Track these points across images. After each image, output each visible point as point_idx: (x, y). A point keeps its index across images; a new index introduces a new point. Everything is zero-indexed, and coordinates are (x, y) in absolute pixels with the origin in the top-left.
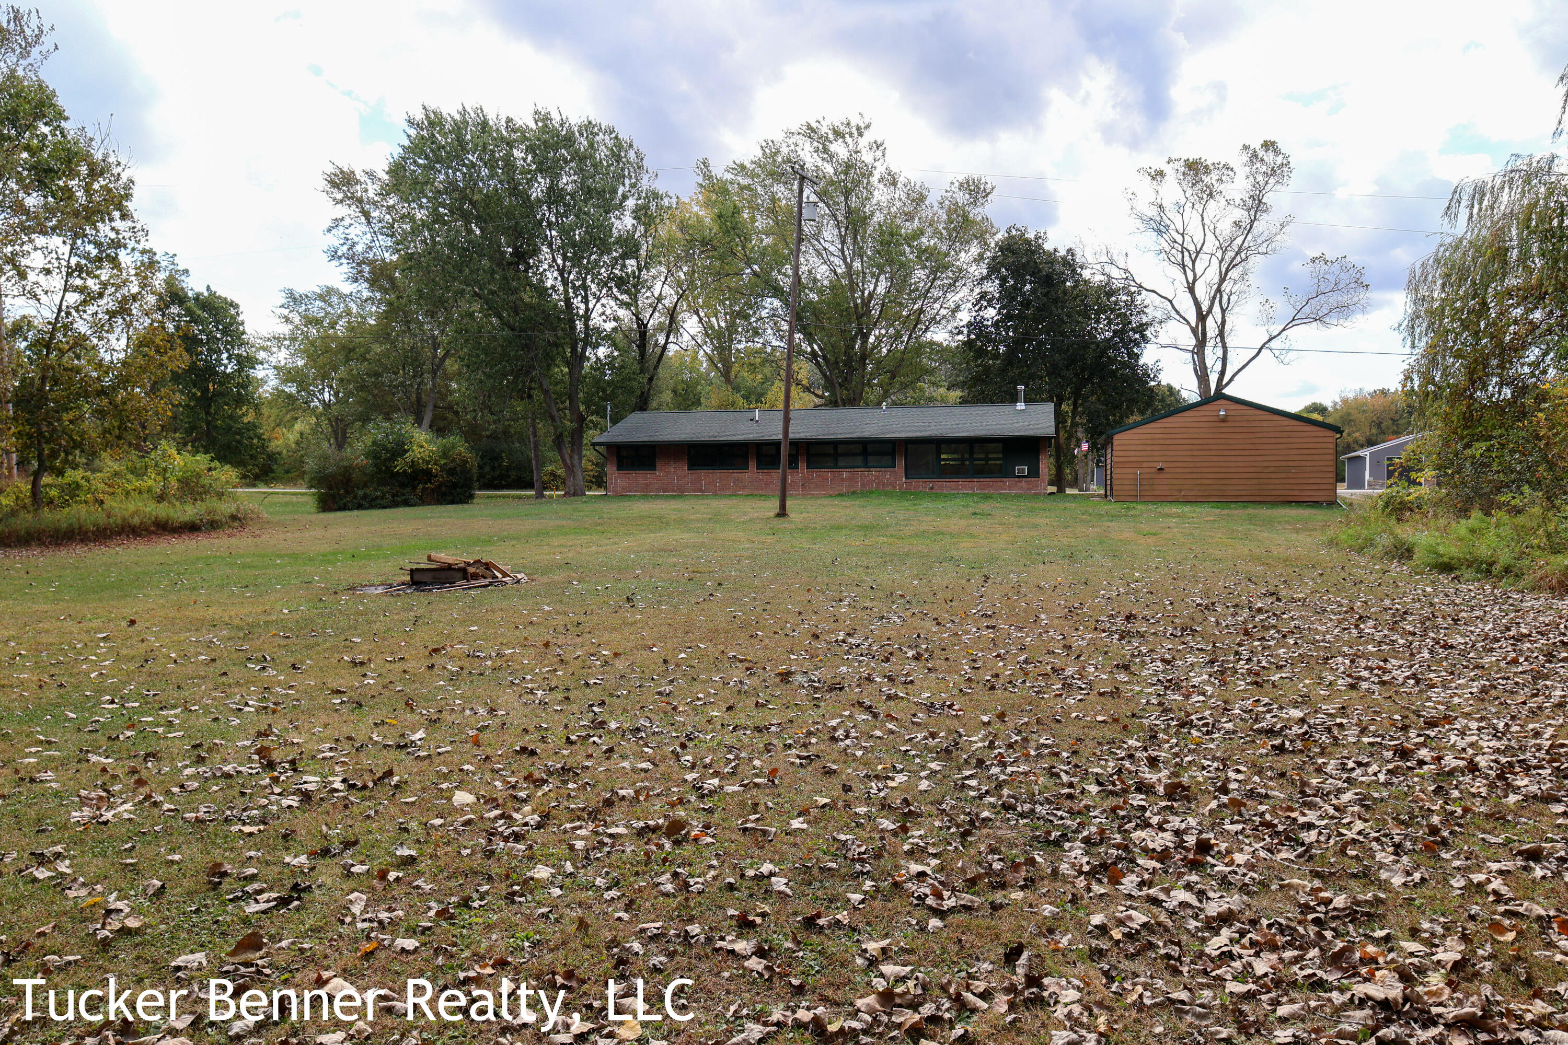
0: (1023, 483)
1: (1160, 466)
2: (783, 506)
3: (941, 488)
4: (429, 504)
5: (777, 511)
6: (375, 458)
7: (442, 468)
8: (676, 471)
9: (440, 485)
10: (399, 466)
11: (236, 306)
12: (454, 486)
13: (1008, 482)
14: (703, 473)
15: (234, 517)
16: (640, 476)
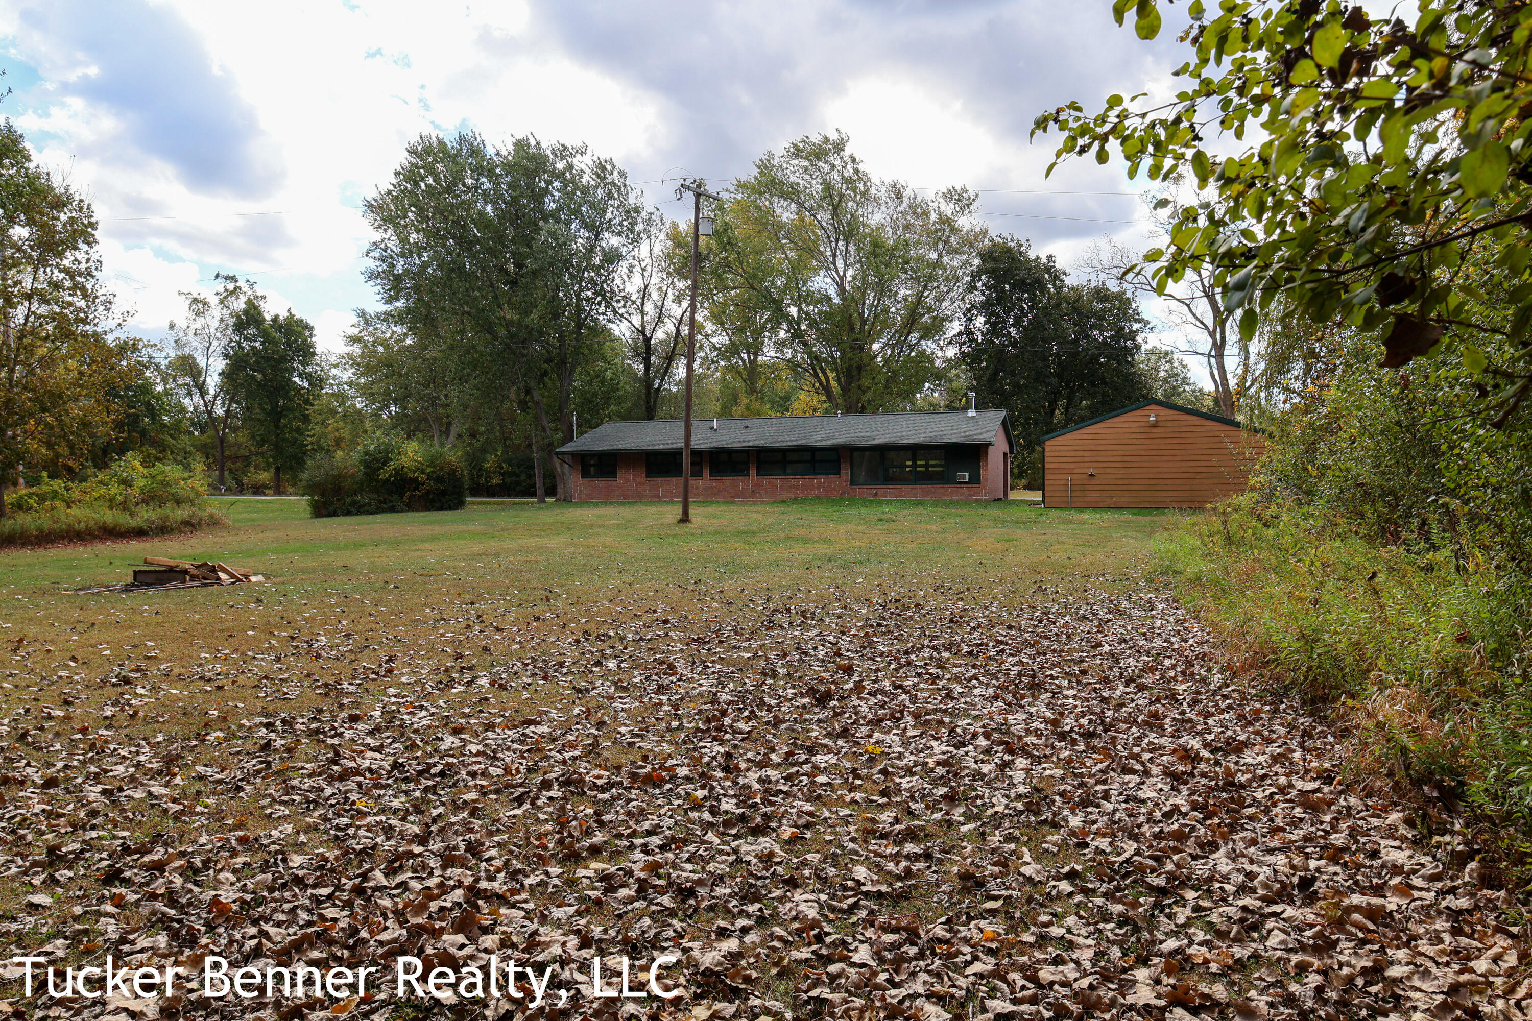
0: (965, 490)
1: (1092, 471)
2: (685, 512)
3: (885, 495)
4: (417, 510)
5: (680, 516)
6: (366, 467)
7: (429, 477)
8: (635, 478)
9: (428, 492)
10: (384, 474)
11: (312, 329)
12: (444, 493)
13: (950, 488)
14: (660, 480)
15: (187, 523)
16: (602, 483)
